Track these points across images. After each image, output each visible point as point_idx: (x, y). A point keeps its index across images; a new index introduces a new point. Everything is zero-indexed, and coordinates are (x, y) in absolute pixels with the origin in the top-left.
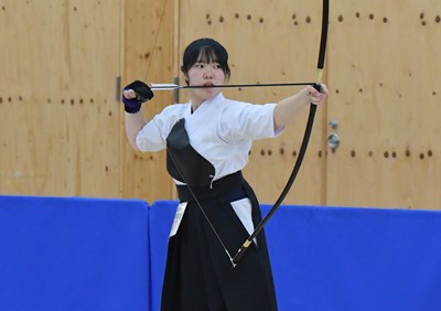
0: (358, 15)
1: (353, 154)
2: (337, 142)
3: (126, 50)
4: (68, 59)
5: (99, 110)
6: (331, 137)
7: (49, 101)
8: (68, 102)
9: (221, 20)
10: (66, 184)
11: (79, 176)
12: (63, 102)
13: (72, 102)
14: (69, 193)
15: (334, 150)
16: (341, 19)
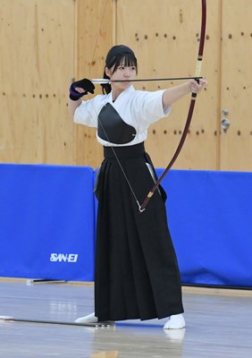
0: (242, 34)
1: (239, 133)
2: (228, 125)
3: (78, 59)
4: (38, 66)
5: (60, 102)
6: (224, 121)
7: (24, 95)
8: (37, 96)
9: (146, 37)
10: (36, 156)
11: (45, 149)
12: (34, 96)
13: (41, 96)
14: (38, 161)
15: (225, 130)
16: (230, 37)
